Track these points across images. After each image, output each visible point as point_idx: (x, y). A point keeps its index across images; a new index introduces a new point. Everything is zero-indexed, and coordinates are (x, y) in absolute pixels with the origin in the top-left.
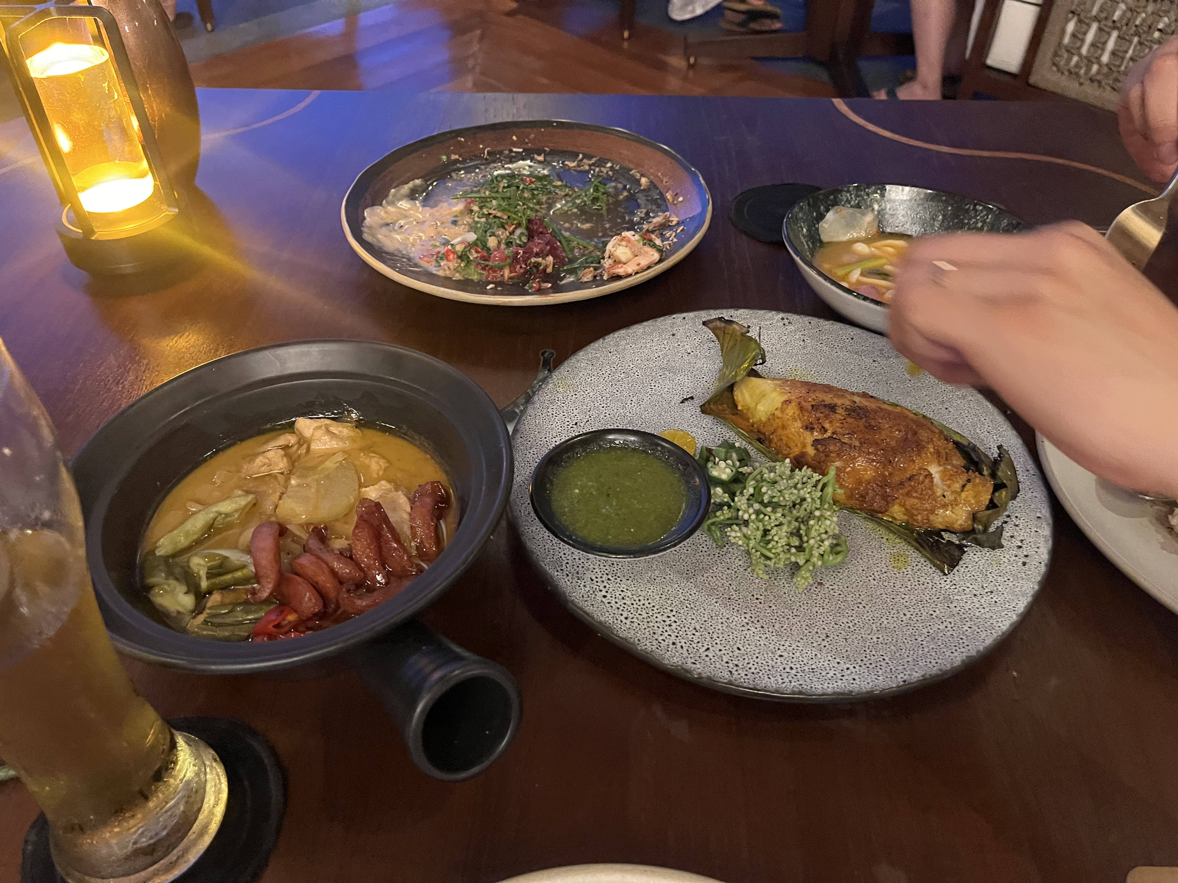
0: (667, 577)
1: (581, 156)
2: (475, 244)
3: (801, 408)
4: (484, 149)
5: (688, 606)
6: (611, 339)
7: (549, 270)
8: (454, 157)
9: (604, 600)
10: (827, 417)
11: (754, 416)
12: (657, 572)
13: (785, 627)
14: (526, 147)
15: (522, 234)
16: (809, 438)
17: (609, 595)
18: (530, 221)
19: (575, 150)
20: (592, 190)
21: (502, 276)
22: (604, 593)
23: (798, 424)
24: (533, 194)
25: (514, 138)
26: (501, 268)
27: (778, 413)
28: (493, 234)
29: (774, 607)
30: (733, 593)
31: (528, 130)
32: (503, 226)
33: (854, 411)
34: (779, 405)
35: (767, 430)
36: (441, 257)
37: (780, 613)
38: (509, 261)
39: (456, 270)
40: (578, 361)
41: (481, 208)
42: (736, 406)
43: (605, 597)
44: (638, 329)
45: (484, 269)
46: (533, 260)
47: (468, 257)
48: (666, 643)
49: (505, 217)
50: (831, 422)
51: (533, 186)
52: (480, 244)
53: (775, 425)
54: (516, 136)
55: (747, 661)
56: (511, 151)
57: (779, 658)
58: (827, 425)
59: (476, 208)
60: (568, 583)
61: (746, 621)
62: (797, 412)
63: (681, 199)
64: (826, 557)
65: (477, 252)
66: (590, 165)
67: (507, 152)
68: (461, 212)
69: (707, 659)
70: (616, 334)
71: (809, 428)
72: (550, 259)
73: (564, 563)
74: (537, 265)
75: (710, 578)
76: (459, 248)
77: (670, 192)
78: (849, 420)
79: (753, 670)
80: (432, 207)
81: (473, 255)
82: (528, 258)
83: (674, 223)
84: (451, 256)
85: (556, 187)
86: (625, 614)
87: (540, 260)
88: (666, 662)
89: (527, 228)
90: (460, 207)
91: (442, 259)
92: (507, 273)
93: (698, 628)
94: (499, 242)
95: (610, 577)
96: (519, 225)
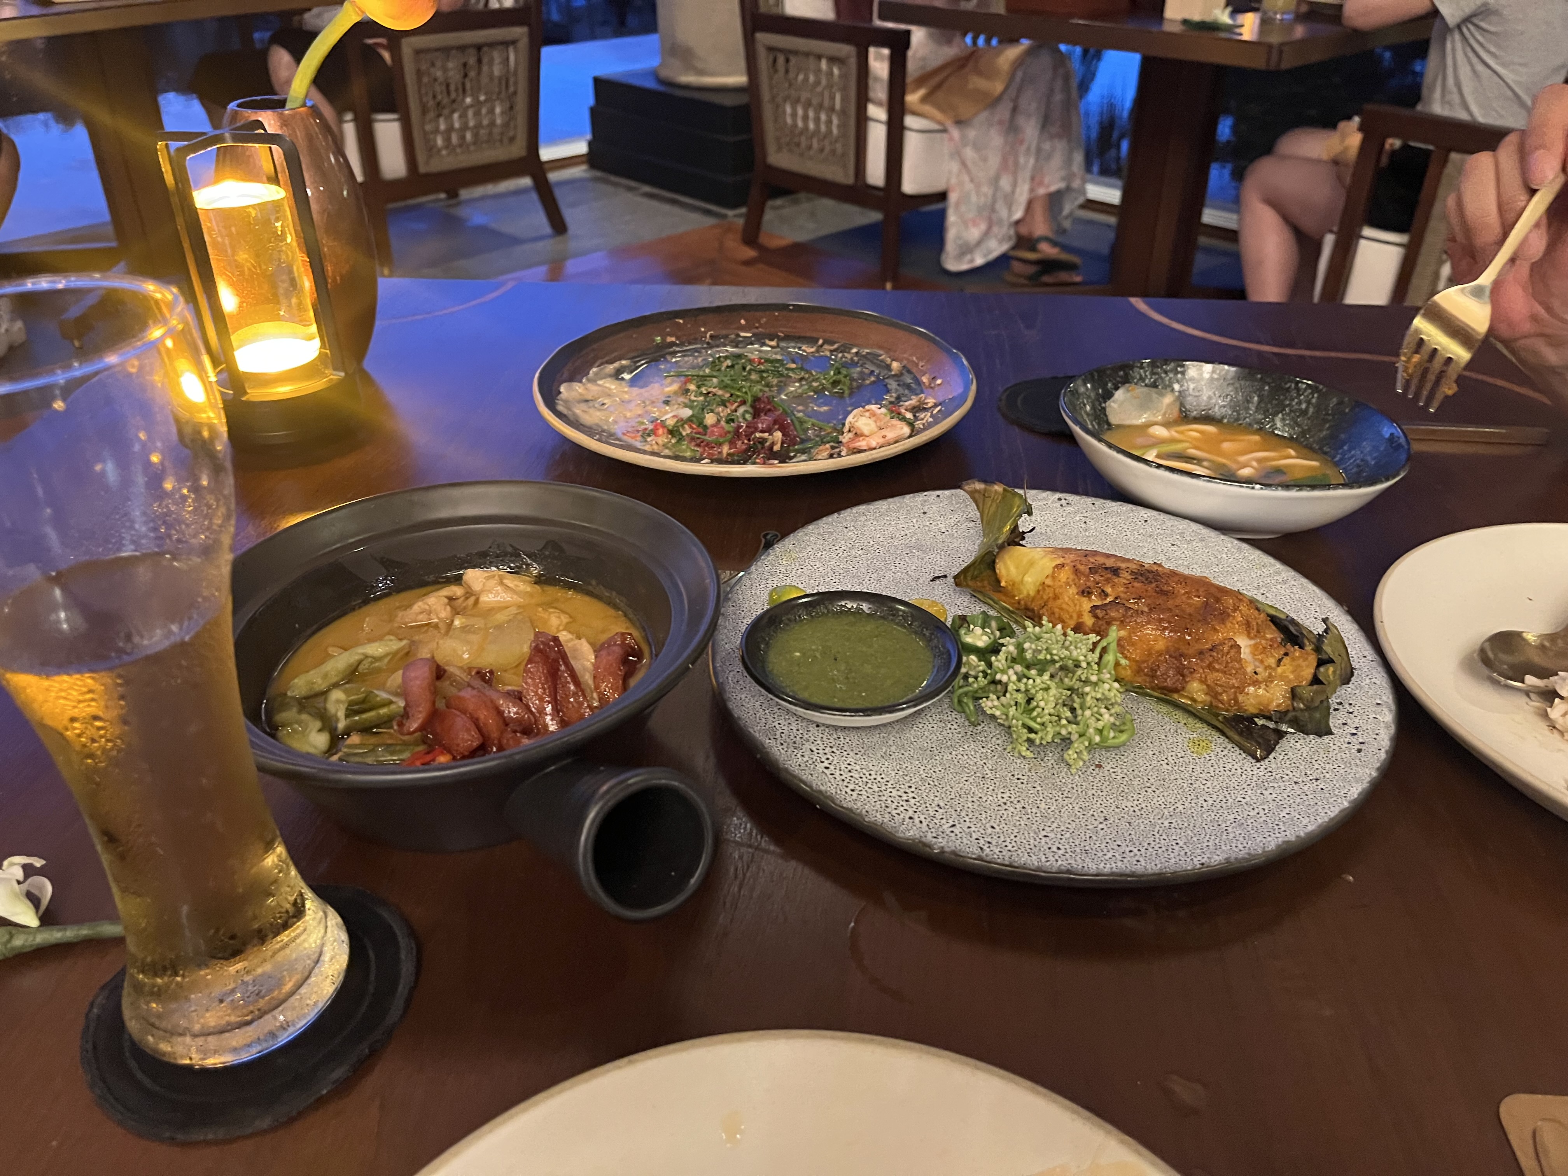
0: (906, 754)
1: (821, 342)
2: (690, 420)
3: (1076, 571)
4: (706, 333)
5: (931, 783)
6: (848, 514)
7: (777, 448)
8: (670, 339)
9: (826, 771)
10: (1108, 581)
11: (1020, 592)
12: (893, 748)
13: (1053, 809)
14: (756, 331)
15: (746, 411)
16: (1086, 605)
17: (832, 767)
18: (756, 399)
19: (814, 335)
20: (832, 373)
21: (720, 453)
22: (826, 764)
23: (1073, 590)
24: (762, 378)
25: (743, 322)
26: (720, 445)
27: (1049, 582)
28: (712, 411)
29: (1039, 788)
30: (988, 772)
31: (758, 314)
32: (724, 403)
33: (1141, 575)
34: (1049, 571)
35: (1035, 606)
36: (646, 434)
37: (1046, 794)
38: (729, 436)
39: (665, 446)
40: (806, 535)
41: (699, 387)
42: (999, 582)
43: (827, 768)
44: (882, 506)
45: (698, 445)
46: (757, 435)
47: (681, 434)
48: (902, 816)
49: (728, 395)
50: (1113, 587)
51: (762, 367)
52: (697, 420)
53: (1045, 597)
54: (745, 320)
55: (1002, 839)
56: (738, 335)
57: (1044, 839)
58: (1109, 590)
59: (692, 387)
60: (782, 751)
61: (1004, 800)
62: (1072, 577)
63: (939, 381)
64: (1105, 733)
65: (691, 427)
66: (831, 351)
67: (733, 336)
68: (675, 393)
69: (953, 834)
70: (855, 510)
71: (1086, 593)
72: (778, 435)
73: (778, 733)
74: (763, 441)
75: (960, 756)
76: (671, 423)
77: (927, 375)
78: (1136, 584)
79: (1010, 848)
80: (641, 387)
81: (686, 431)
82: (753, 433)
83: (930, 405)
84: (660, 431)
85: (792, 370)
86: (851, 786)
87: (766, 435)
88: (901, 835)
89: (752, 406)
90: (675, 387)
91: (649, 435)
92: (725, 449)
93: (942, 804)
94: (719, 421)
95: (834, 750)
96: (744, 403)
